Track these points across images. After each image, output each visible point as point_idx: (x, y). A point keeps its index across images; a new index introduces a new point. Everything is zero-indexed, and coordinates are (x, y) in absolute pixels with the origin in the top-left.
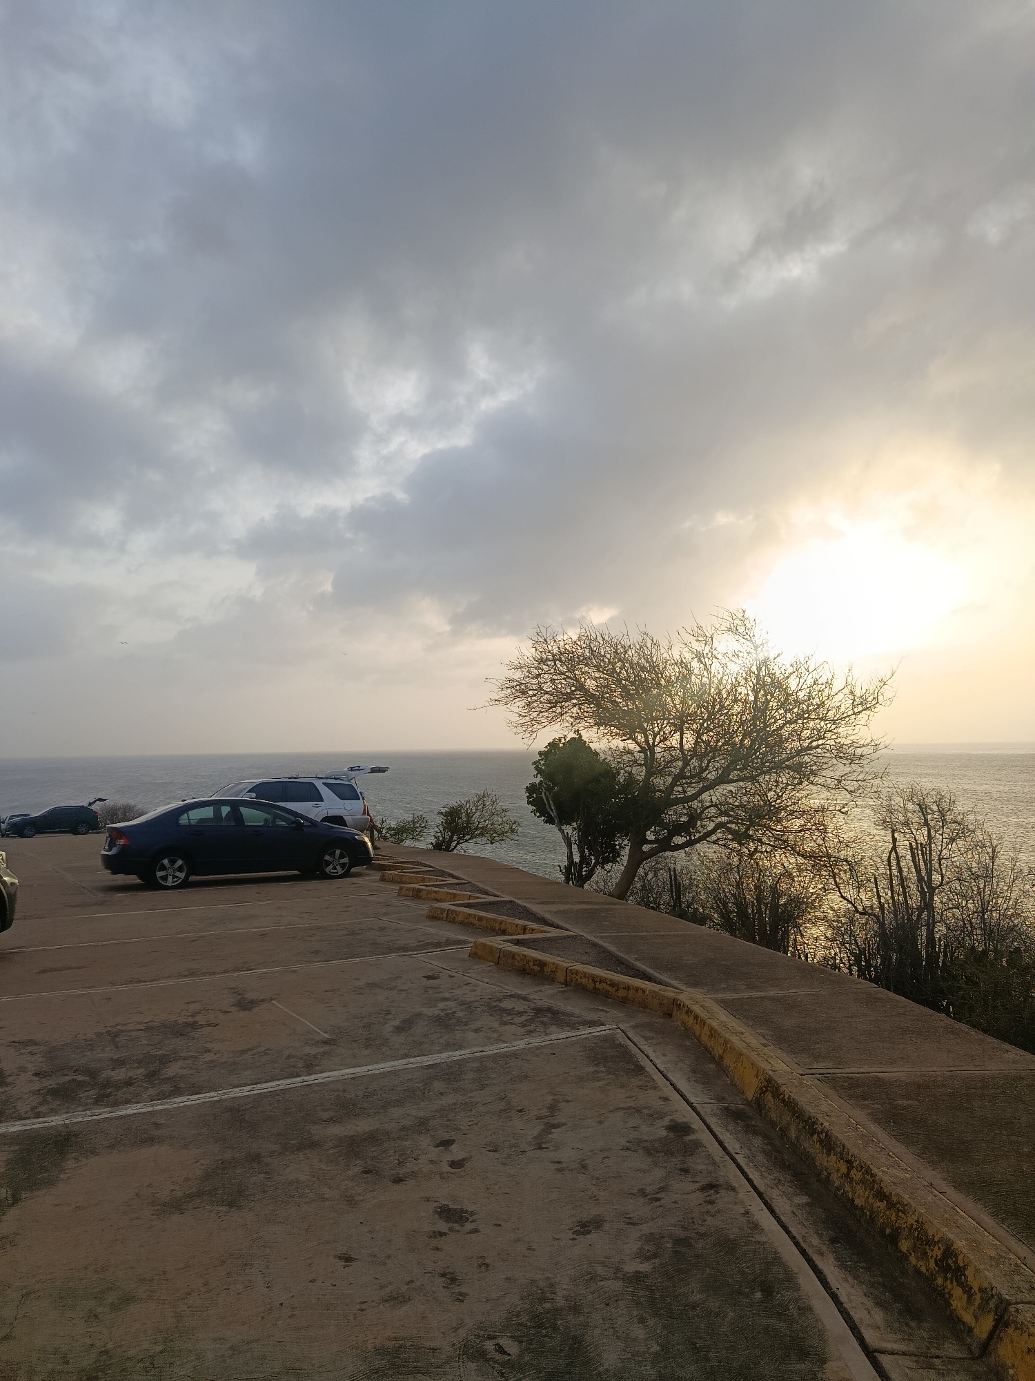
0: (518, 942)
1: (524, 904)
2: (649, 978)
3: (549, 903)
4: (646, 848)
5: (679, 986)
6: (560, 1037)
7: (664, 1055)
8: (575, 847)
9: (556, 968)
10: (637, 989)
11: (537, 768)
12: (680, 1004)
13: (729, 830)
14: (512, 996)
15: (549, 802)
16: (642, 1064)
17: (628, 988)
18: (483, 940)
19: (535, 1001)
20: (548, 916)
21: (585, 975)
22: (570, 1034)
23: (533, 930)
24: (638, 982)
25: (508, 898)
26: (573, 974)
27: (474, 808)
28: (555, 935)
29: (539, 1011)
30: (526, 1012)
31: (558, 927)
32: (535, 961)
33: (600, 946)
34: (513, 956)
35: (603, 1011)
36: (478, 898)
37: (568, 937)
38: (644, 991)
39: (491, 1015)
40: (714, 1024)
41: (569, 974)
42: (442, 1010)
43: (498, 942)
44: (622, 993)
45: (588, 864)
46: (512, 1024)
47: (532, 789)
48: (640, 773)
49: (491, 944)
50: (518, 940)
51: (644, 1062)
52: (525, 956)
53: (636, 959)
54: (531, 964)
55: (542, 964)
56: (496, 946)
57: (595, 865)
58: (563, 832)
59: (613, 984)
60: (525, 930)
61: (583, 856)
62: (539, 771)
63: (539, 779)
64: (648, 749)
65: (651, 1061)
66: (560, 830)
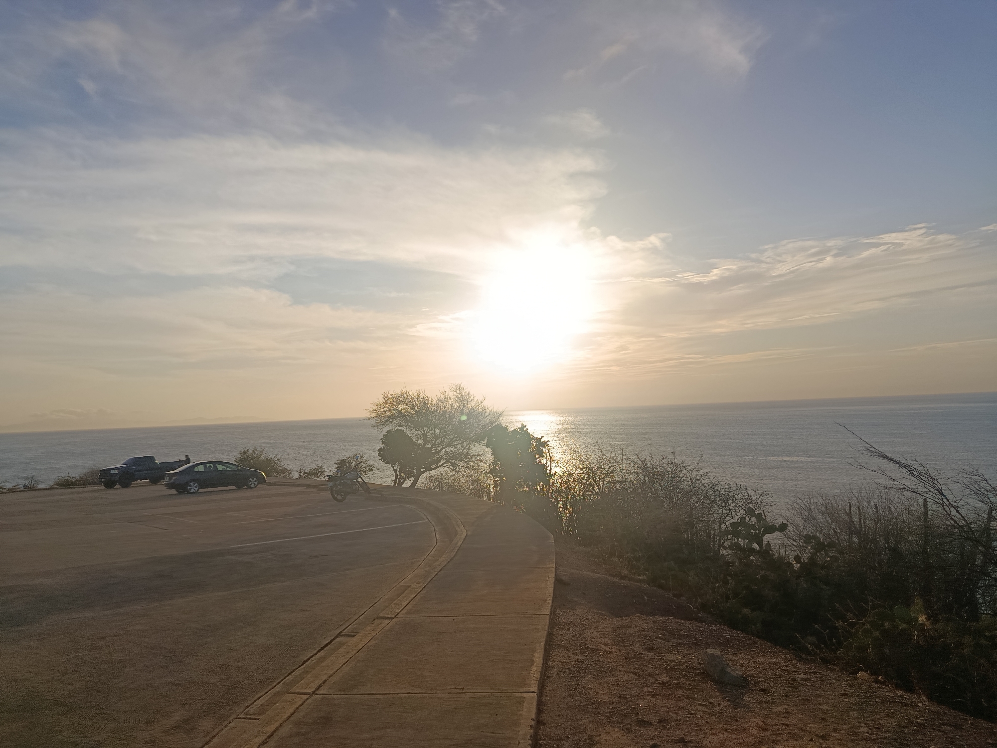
4: (422, 470)
8: (398, 473)
11: (382, 441)
13: (450, 462)
27: (352, 460)
47: (380, 450)
48: (421, 442)
57: (405, 478)
58: (393, 467)
61: (400, 475)
62: (383, 443)
63: (384, 445)
64: (424, 434)
66: (392, 466)
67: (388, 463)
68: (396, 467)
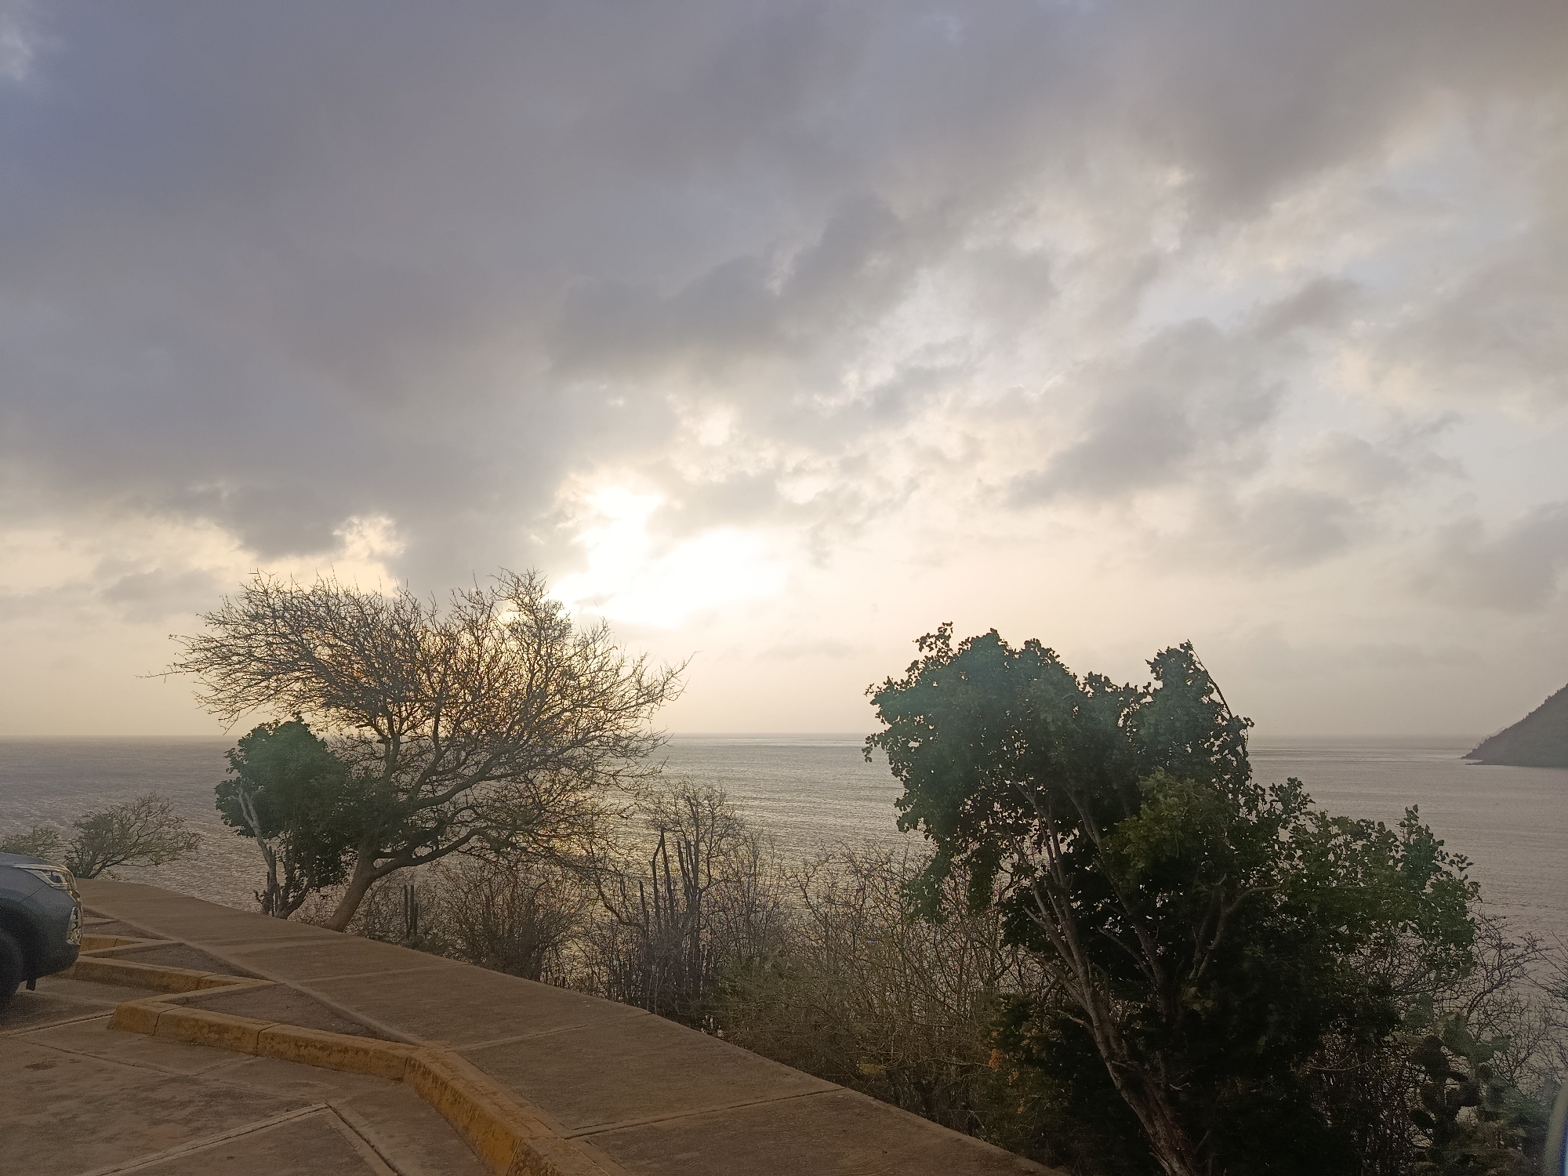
0: (186, 1002)
1: (198, 947)
2: (373, 1034)
3: (237, 943)
5: (414, 1040)
6: (243, 1131)
7: (391, 1137)
8: (280, 866)
9: (243, 1033)
10: (357, 1051)
11: (233, 761)
12: (414, 1065)
13: (486, 838)
14: (173, 1080)
15: (247, 806)
16: (359, 1153)
17: (346, 1050)
18: (132, 1004)
19: (207, 1083)
20: (234, 961)
21: (285, 1039)
22: (258, 1125)
23: (212, 982)
24: (360, 1042)
25: (176, 940)
26: (267, 1038)
27: (133, 818)
28: (245, 987)
29: (214, 1096)
30: (190, 1102)
31: (248, 975)
32: (211, 1025)
33: (308, 996)
34: (178, 1021)
35: (307, 1085)
36: (129, 943)
37: (263, 987)
38: (366, 1052)
39: (137, 1113)
40: (459, 1086)
41: (261, 1039)
42: (54, 1115)
43: (156, 1003)
44: (336, 1058)
45: (297, 887)
46: (169, 1121)
47: (224, 789)
48: (379, 768)
49: (145, 1008)
50: (187, 999)
51: (365, 1151)
52: (197, 1021)
53: (358, 1010)
54: (205, 1030)
55: (222, 1029)
56: (153, 1010)
57: (307, 889)
58: (264, 847)
59: (324, 1047)
60: (199, 984)
61: (290, 878)
62: (236, 765)
63: (236, 774)
64: (391, 739)
65: (373, 1147)
66: (261, 843)
67: (248, 832)
68: (275, 844)
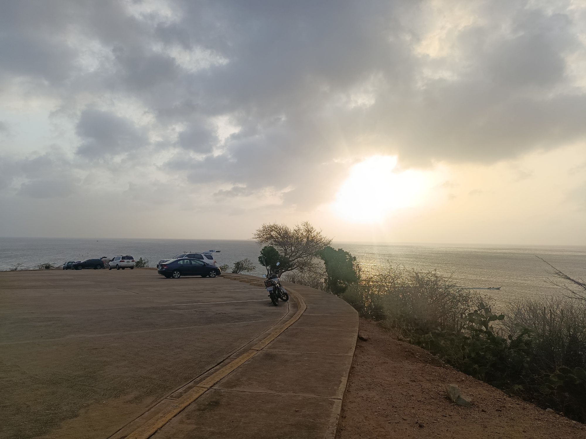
13: (299, 267)
15: (264, 261)
27: (244, 263)
47: (260, 258)
58: (267, 268)
63: (262, 255)
67: (264, 265)
